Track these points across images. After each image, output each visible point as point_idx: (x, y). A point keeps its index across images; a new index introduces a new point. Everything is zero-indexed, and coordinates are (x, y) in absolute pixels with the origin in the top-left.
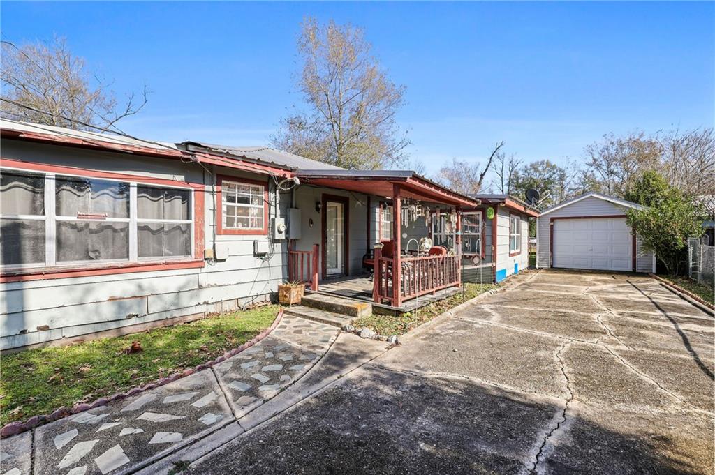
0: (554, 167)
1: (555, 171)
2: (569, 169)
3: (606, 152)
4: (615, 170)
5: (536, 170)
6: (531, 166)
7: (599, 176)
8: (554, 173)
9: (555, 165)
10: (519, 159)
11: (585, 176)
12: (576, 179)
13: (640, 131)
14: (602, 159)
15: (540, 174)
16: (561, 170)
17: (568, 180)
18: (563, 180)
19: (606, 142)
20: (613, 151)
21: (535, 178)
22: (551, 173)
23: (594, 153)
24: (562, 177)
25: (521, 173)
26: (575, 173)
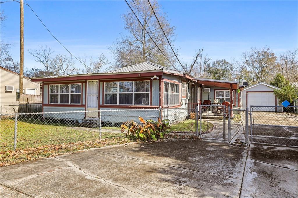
0: (228, 63)
1: (228, 65)
2: (235, 64)
3: (252, 57)
4: (256, 66)
5: (219, 64)
6: (216, 62)
7: (248, 69)
8: (228, 66)
9: (228, 62)
10: (210, 58)
11: (242, 68)
12: (238, 70)
13: (268, 47)
14: (250, 60)
15: (221, 67)
16: (231, 65)
17: (234, 70)
18: (231, 70)
19: (252, 52)
20: (255, 57)
21: (218, 68)
22: (226, 66)
23: (246, 57)
24: (231, 69)
25: (211, 65)
26: (237, 66)
